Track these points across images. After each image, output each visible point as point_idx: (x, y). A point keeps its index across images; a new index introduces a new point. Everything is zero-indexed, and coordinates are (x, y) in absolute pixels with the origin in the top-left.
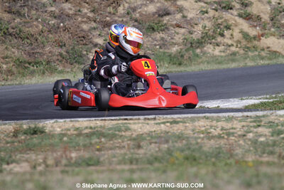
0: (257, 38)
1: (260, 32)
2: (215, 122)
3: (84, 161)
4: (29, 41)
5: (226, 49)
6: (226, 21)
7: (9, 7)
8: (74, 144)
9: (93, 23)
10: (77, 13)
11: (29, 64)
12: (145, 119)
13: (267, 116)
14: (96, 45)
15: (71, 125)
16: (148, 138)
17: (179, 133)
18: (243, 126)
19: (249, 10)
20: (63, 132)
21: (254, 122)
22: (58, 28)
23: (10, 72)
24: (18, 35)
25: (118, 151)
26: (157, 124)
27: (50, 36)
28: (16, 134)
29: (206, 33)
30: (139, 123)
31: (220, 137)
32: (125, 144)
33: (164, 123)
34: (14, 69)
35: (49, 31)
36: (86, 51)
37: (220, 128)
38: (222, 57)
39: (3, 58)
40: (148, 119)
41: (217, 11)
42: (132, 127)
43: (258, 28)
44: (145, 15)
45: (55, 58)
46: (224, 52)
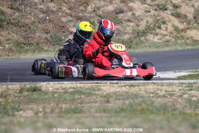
0: (184, 30)
1: (186, 27)
2: (160, 86)
3: (72, 110)
4: (24, 29)
5: (162, 38)
6: (162, 18)
7: (11, 5)
8: (62, 99)
9: (69, 17)
10: (59, 10)
11: (25, 45)
12: (111, 83)
13: (197, 83)
14: (71, 33)
15: (59, 86)
16: (114, 96)
17: (136, 93)
18: (180, 90)
19: (179, 10)
20: (54, 91)
21: (188, 87)
22: (45, 20)
23: (10, 50)
24: (17, 25)
25: (94, 105)
26: (119, 87)
27: (39, 25)
28: (21, 91)
29: (149, 26)
30: (107, 86)
31: (164, 96)
32: (98, 99)
33: (125, 86)
34: (14, 48)
35: (39, 22)
36: (65, 37)
37: (164, 91)
38: (159, 43)
39: (6, 40)
40: (113, 83)
41: (156, 11)
42: (102, 88)
43: (185, 24)
44: (107, 12)
45: (42, 41)
46: (160, 39)
